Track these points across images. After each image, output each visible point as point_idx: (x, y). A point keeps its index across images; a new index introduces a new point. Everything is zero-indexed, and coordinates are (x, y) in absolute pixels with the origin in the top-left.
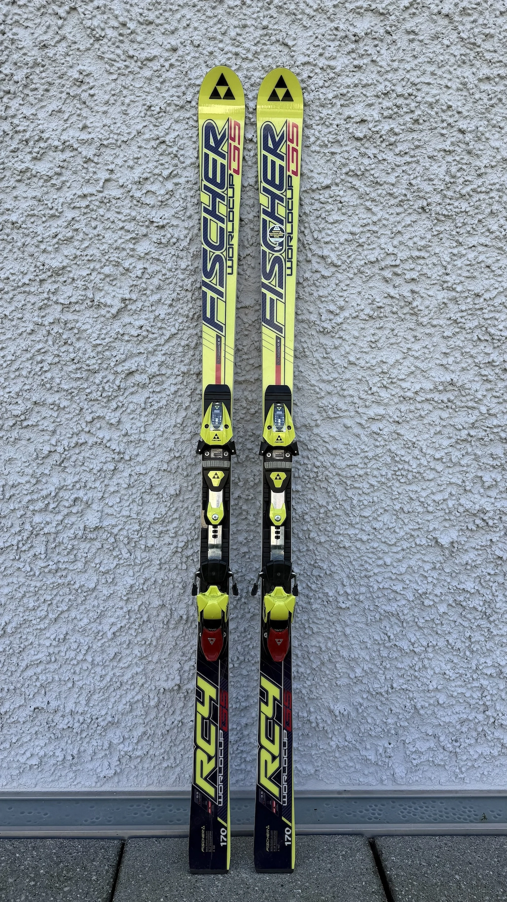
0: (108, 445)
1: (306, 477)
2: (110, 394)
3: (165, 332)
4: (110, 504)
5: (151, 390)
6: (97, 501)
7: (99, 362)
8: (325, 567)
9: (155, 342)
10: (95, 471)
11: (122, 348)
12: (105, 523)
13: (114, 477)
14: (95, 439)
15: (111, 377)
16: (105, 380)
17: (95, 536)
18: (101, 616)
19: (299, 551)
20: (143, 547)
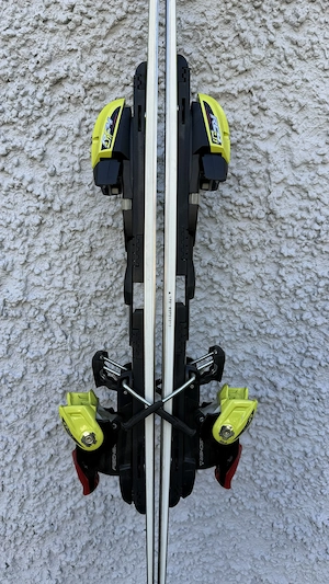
0: (29, 189)
1: (303, 238)
2: (29, 112)
3: (107, 17)
4: (37, 271)
5: (87, 107)
6: (18, 266)
7: (12, 63)
8: (320, 357)
9: (93, 33)
10: (13, 226)
11: (45, 42)
12: (31, 297)
13: (41, 234)
14: (11, 181)
15: (31, 88)
16: (22, 93)
17: (18, 313)
18: (31, 412)
19: (287, 336)
20: (82, 328)
